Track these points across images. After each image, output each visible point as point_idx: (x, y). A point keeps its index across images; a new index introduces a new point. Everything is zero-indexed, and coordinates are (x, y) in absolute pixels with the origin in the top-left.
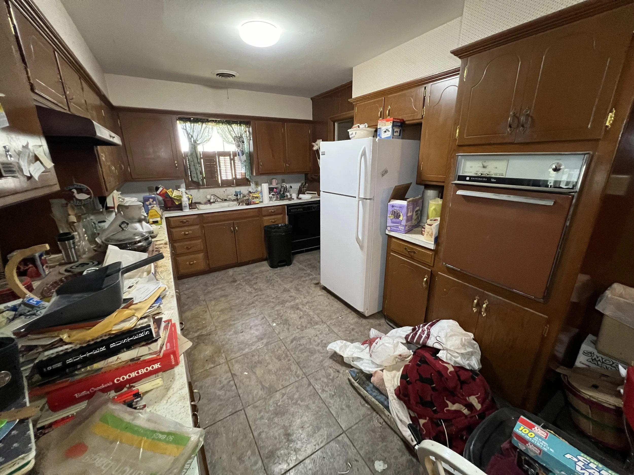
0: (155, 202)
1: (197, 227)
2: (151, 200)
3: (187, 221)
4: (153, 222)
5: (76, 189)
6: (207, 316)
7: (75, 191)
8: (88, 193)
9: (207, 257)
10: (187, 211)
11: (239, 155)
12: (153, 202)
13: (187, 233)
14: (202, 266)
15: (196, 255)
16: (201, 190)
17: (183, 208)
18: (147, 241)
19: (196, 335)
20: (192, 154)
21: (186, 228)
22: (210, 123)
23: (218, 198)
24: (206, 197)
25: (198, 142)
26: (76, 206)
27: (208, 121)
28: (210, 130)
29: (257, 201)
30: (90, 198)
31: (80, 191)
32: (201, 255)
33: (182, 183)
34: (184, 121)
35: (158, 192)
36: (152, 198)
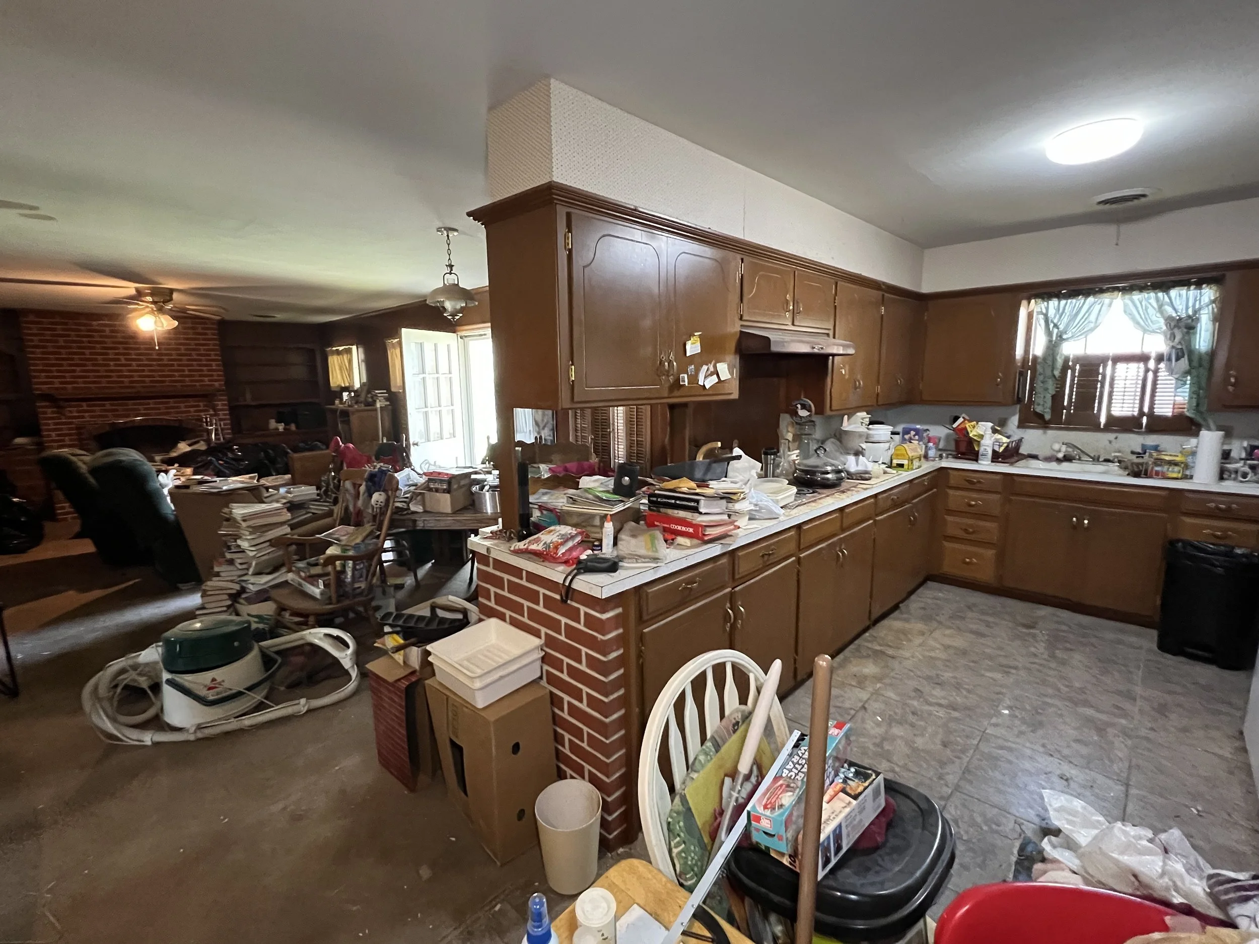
0: (917, 437)
1: (996, 497)
2: (913, 433)
3: (979, 482)
4: (898, 464)
5: (802, 405)
6: (918, 641)
7: (799, 406)
8: (809, 411)
9: (1000, 558)
10: (985, 465)
11: (1169, 359)
12: (914, 436)
13: (973, 503)
14: (987, 574)
15: (981, 550)
16: (1050, 432)
17: (980, 457)
18: (838, 475)
19: (878, 648)
20: (1045, 359)
21: (974, 495)
22: (1106, 295)
23: (1083, 452)
24: (1051, 447)
25: (1065, 337)
26: (796, 423)
27: (1102, 291)
28: (1104, 308)
29: (1174, 472)
30: (810, 416)
31: (804, 407)
32: (990, 553)
33: (1014, 414)
34: (1043, 299)
35: (955, 426)
36: (915, 430)
